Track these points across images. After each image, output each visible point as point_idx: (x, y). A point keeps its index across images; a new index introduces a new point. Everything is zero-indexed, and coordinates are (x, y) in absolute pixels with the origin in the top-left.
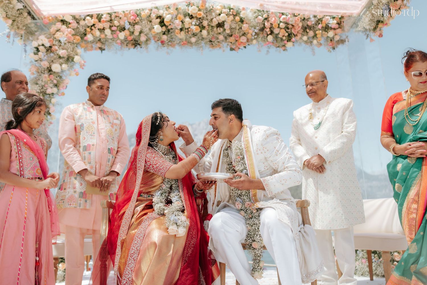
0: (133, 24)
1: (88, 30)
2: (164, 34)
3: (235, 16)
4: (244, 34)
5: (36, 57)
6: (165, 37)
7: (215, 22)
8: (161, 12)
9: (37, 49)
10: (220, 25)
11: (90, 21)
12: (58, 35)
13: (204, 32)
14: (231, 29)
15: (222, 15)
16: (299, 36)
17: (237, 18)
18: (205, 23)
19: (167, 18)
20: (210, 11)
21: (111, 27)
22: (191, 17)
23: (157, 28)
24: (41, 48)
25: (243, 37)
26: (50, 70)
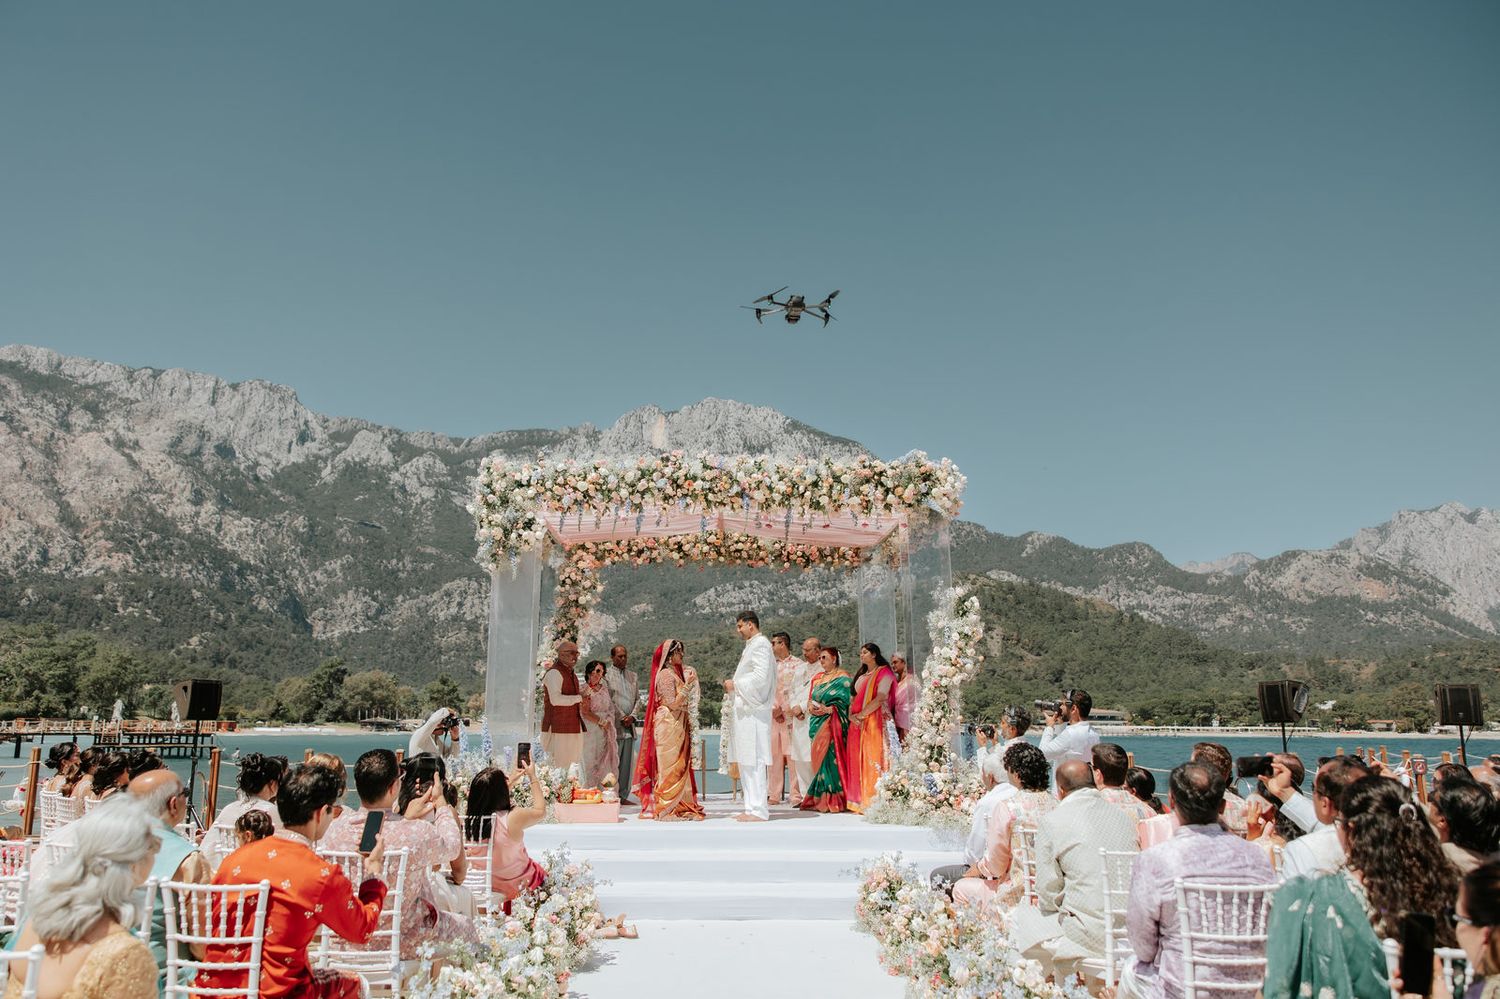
0: (651, 549)
1: (607, 554)
2: (681, 558)
3: (752, 543)
4: (762, 559)
5: (563, 589)
6: (682, 561)
7: (732, 548)
8: (679, 538)
9: (564, 582)
10: (737, 551)
11: (609, 546)
12: (581, 565)
13: (722, 559)
14: (749, 555)
15: (740, 544)
16: (817, 561)
17: (755, 546)
18: (723, 550)
19: (686, 548)
20: (725, 537)
21: (630, 551)
22: (709, 544)
23: (676, 555)
24: (568, 581)
25: (761, 562)
26: (577, 601)
